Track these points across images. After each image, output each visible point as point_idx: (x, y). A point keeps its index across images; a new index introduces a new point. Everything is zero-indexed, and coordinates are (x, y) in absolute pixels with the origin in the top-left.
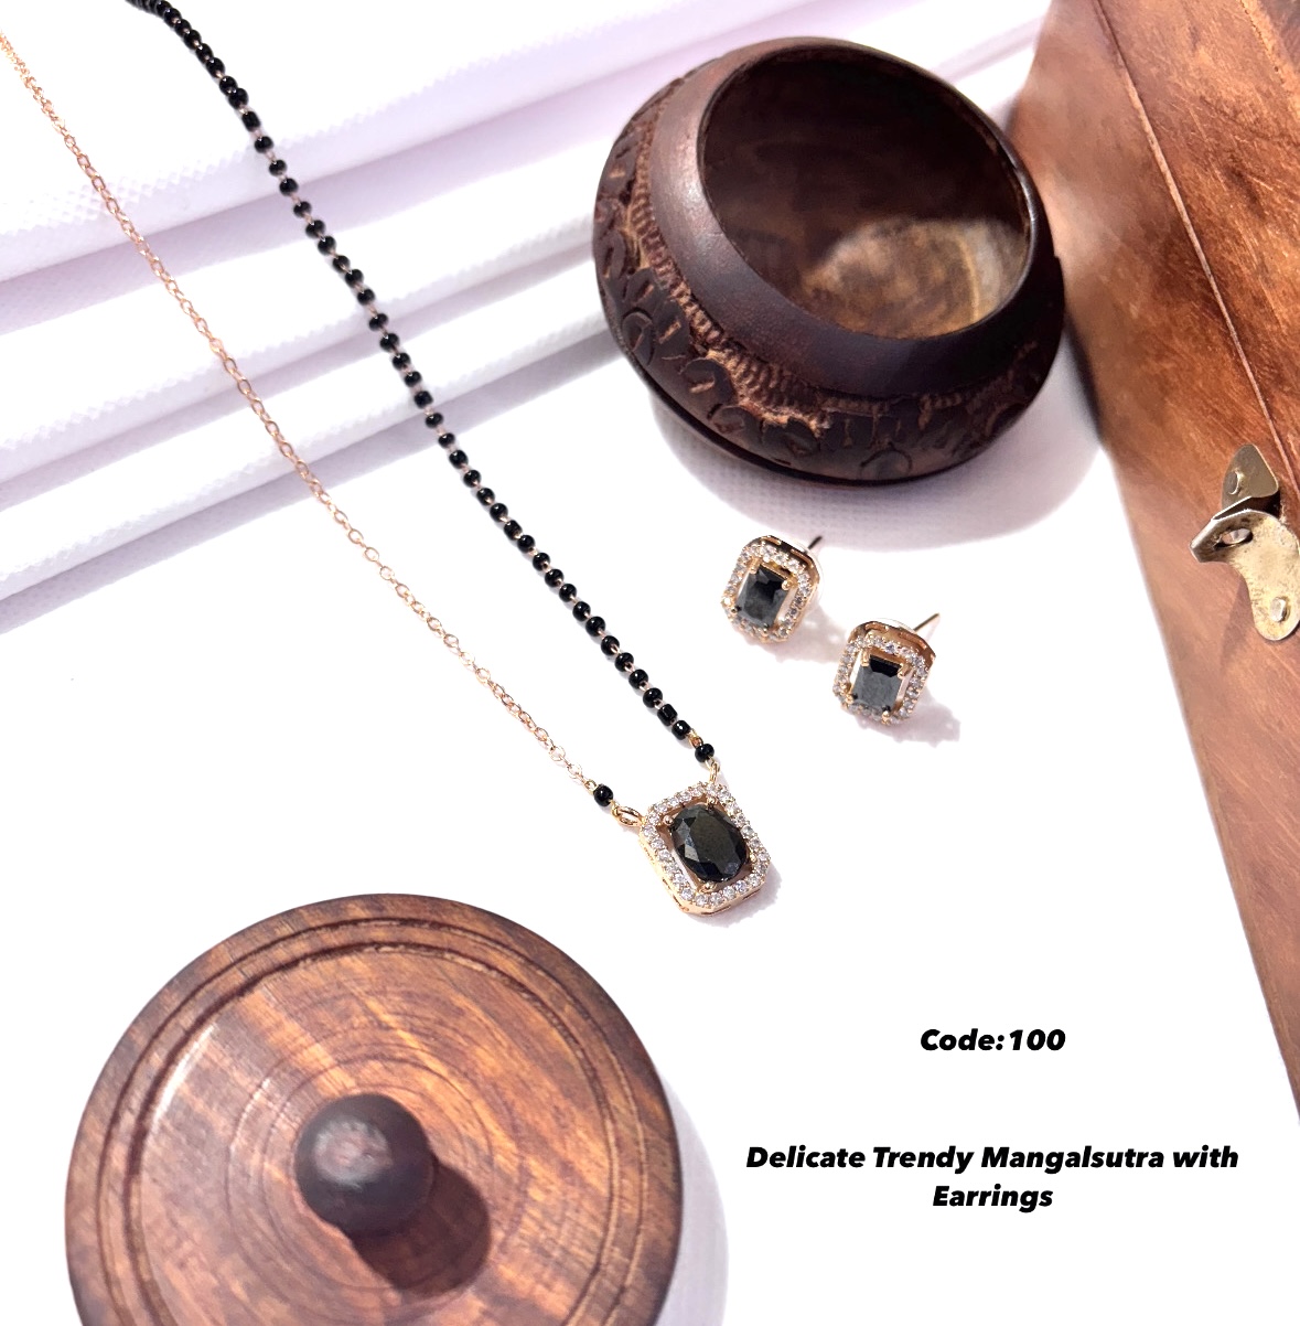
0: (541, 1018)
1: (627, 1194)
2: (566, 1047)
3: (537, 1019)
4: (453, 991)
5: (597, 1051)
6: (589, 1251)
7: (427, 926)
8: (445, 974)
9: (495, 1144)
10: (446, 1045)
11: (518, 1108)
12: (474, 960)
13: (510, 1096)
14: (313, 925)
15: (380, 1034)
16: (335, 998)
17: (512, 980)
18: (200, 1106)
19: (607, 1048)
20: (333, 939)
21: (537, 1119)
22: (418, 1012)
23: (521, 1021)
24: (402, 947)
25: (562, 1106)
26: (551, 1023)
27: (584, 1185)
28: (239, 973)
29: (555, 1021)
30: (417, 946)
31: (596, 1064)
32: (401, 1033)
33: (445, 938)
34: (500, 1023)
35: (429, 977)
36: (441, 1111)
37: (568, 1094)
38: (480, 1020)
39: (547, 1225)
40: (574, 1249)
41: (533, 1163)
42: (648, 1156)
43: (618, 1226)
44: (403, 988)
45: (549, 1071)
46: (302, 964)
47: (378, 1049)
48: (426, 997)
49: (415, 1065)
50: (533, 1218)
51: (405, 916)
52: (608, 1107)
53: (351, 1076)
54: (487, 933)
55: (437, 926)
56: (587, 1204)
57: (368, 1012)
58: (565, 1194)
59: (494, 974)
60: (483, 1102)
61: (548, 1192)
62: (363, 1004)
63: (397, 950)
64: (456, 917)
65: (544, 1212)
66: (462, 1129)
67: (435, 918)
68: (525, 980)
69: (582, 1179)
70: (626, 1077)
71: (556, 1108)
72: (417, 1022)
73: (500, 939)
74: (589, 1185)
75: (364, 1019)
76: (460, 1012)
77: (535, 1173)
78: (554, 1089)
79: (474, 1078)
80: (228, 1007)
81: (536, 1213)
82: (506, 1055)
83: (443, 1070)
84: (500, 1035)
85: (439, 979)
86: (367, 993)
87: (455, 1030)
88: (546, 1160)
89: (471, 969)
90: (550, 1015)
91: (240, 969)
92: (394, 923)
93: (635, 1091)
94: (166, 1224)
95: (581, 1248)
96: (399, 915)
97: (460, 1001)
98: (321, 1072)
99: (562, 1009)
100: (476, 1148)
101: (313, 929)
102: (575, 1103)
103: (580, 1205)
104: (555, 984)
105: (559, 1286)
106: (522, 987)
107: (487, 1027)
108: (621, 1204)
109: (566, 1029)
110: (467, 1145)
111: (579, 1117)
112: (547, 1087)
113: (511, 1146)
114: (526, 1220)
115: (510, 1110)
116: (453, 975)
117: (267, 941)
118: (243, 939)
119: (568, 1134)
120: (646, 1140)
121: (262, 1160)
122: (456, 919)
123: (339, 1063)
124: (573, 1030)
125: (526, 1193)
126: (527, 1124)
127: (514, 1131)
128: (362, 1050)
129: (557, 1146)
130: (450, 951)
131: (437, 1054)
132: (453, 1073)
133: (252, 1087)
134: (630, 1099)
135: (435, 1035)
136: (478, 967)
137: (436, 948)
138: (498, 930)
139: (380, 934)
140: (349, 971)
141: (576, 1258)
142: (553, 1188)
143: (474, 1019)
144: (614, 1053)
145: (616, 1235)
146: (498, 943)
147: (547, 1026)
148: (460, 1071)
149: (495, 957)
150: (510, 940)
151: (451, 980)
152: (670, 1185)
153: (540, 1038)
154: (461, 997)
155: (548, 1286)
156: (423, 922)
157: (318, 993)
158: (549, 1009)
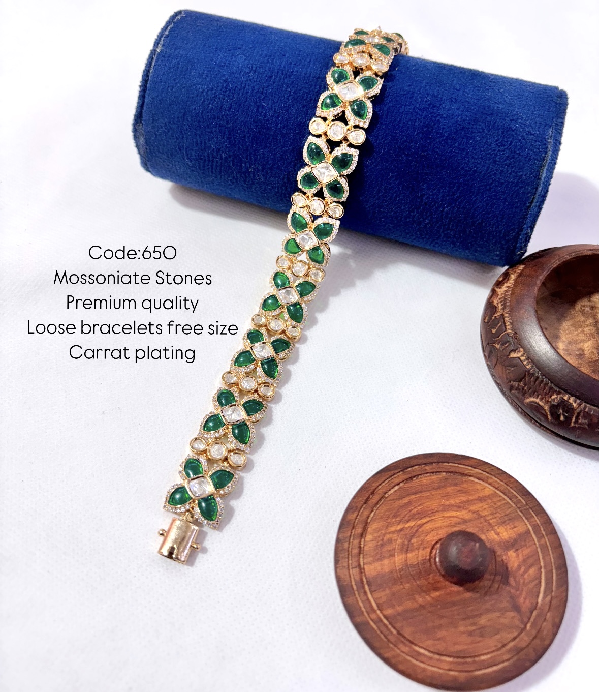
0: (426, 479)
1: (497, 486)
2: (438, 476)
3: (425, 480)
4: (400, 501)
5: (445, 467)
6: (510, 508)
7: (371, 496)
8: (393, 500)
9: (461, 517)
10: (419, 513)
11: (452, 502)
12: (393, 488)
13: (447, 503)
14: (349, 534)
15: (402, 533)
16: (382, 540)
17: (407, 480)
18: (400, 609)
19: (446, 464)
20: (359, 530)
21: (459, 498)
22: (402, 516)
23: (424, 485)
24: (375, 508)
25: (458, 488)
26: (428, 476)
27: (489, 497)
28: (354, 570)
29: (428, 475)
30: (377, 503)
31: (451, 470)
32: (407, 526)
33: (380, 492)
34: (421, 492)
35: (391, 505)
36: (441, 527)
37: (456, 485)
38: (416, 498)
39: (495, 516)
40: (507, 512)
41: (473, 508)
42: (488, 473)
43: (506, 495)
44: (391, 516)
45: (445, 486)
46: (362, 546)
47: (408, 536)
48: (398, 510)
49: (420, 527)
50: (491, 519)
51: (364, 501)
52: (467, 475)
53: (412, 551)
54: (386, 478)
55: (373, 493)
56: (495, 500)
57: (393, 533)
58: (488, 505)
59: (401, 484)
60: (445, 512)
61: (485, 509)
62: (390, 533)
63: (375, 511)
64: (373, 485)
65: (491, 514)
66: (451, 524)
67: (370, 492)
68: (409, 476)
69: (485, 496)
70: (459, 464)
71: (458, 491)
72: (406, 518)
73: (390, 475)
74: (489, 496)
75: (395, 536)
76: (410, 503)
77: (477, 510)
78: (452, 488)
79: (435, 511)
80: (365, 580)
81: (491, 517)
82: (433, 497)
83: (428, 519)
84: (425, 494)
85: (394, 502)
86: (386, 529)
87: (415, 508)
88: (475, 504)
89: (396, 491)
90: (426, 475)
91: (352, 568)
92: (364, 506)
93: (465, 464)
94: (437, 642)
95: (508, 510)
96: (362, 503)
97: (406, 500)
98: (407, 560)
99: (426, 470)
100: (459, 523)
101: (350, 536)
102: (460, 484)
103: (494, 502)
104: (416, 467)
105: (517, 523)
106: (411, 478)
107: (420, 497)
108: (498, 490)
109: (433, 473)
110: (458, 526)
111: (465, 485)
112: (450, 489)
113: (464, 512)
114: (491, 521)
115: (453, 506)
116: (395, 498)
117: (346, 553)
118: (340, 562)
119: (469, 492)
120: (482, 471)
121: (430, 596)
122: (375, 485)
123: (407, 552)
124: (436, 471)
125: (481, 517)
126: (460, 503)
127: (459, 508)
128: (406, 542)
129: (471, 498)
130: (385, 493)
131: (422, 518)
132: (430, 517)
133: (402, 586)
134: (467, 467)
135: (414, 515)
136: (396, 488)
137: (382, 497)
138: (386, 474)
139: (366, 513)
140: (378, 530)
141: (510, 513)
142: (484, 507)
143: (415, 499)
144: (449, 463)
145: (508, 497)
146: (391, 476)
147: (430, 478)
148: (430, 514)
149: (396, 481)
150: (392, 472)
151: (397, 499)
152: (499, 472)
153: (433, 482)
154: (404, 499)
155: (515, 527)
156: (369, 496)
157: (377, 546)
158: (424, 474)
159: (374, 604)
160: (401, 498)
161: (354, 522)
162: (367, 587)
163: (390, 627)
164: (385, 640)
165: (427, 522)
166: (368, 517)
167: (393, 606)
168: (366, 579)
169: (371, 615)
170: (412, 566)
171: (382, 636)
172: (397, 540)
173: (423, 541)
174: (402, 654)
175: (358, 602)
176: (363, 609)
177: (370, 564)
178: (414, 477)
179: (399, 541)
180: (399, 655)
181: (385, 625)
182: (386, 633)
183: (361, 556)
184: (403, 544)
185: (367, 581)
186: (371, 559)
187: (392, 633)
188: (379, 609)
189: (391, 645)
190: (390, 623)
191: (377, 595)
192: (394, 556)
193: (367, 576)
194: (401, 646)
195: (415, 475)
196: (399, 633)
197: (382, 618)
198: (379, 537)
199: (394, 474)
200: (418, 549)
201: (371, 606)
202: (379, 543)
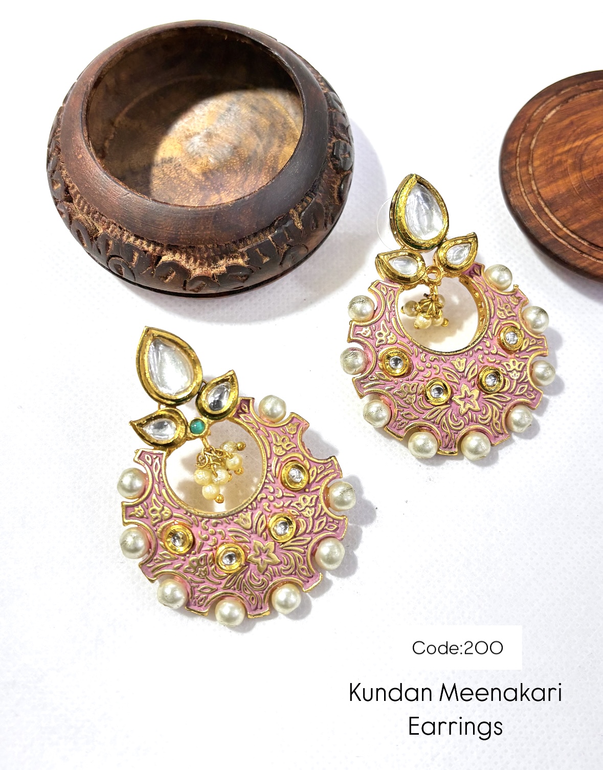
2: (595, 94)
3: (583, 98)
4: (561, 124)
7: (528, 125)
8: (552, 124)
10: (584, 132)
12: (549, 112)
14: (514, 164)
15: (570, 154)
16: (551, 163)
17: (562, 102)
18: (586, 222)
20: (523, 158)
22: (566, 138)
23: (581, 105)
24: (535, 135)
28: (528, 196)
29: (584, 94)
30: (536, 130)
32: (574, 145)
33: (536, 118)
34: (581, 111)
35: (551, 130)
38: (577, 118)
44: (555, 139)
47: (578, 155)
48: (560, 132)
49: (589, 145)
51: (522, 130)
53: (585, 168)
54: (539, 104)
55: (529, 121)
57: (561, 154)
59: (558, 108)
62: (557, 155)
63: (536, 137)
64: (528, 113)
67: (525, 121)
72: (571, 138)
75: (564, 157)
76: (572, 123)
80: (542, 203)
82: (595, 114)
83: (595, 136)
84: (585, 113)
85: (555, 126)
86: (552, 152)
87: (578, 128)
89: (553, 115)
90: (582, 95)
92: (523, 135)
96: (520, 132)
97: (567, 122)
98: (583, 178)
99: (581, 89)
101: (516, 165)
104: (569, 89)
106: (566, 101)
107: (581, 116)
109: (589, 91)
117: (516, 182)
118: (512, 191)
122: (531, 112)
123: (581, 170)
124: (591, 89)
128: (577, 161)
130: (543, 119)
131: (587, 136)
132: (596, 133)
133: (583, 202)
135: (579, 134)
136: (554, 112)
137: (540, 123)
138: (538, 100)
139: (527, 141)
140: (543, 155)
146: (544, 102)
147: (587, 97)
148: (596, 130)
149: (551, 105)
153: (591, 100)
154: (564, 121)
156: (526, 125)
157: (547, 169)
158: (579, 94)
159: (558, 223)
160: (561, 120)
161: (517, 152)
162: (546, 210)
163: (580, 240)
164: (578, 252)
165: (595, 139)
166: (530, 144)
167: (579, 221)
168: (544, 201)
169: (557, 234)
170: (589, 181)
171: (574, 249)
172: (566, 161)
173: (595, 158)
174: (598, 261)
175: (541, 224)
176: (549, 229)
177: (544, 187)
178: (569, 98)
179: (570, 161)
180: (595, 263)
181: (574, 239)
182: (578, 245)
183: (533, 182)
184: (574, 163)
185: (545, 204)
186: (544, 182)
187: (584, 245)
188: (565, 227)
189: (586, 256)
190: (580, 237)
191: (559, 214)
192: (568, 175)
193: (545, 199)
194: (596, 254)
195: (570, 95)
196: (591, 244)
197: (570, 234)
198: (547, 161)
199: (548, 99)
200: (591, 165)
201: (556, 225)
202: (549, 167)
